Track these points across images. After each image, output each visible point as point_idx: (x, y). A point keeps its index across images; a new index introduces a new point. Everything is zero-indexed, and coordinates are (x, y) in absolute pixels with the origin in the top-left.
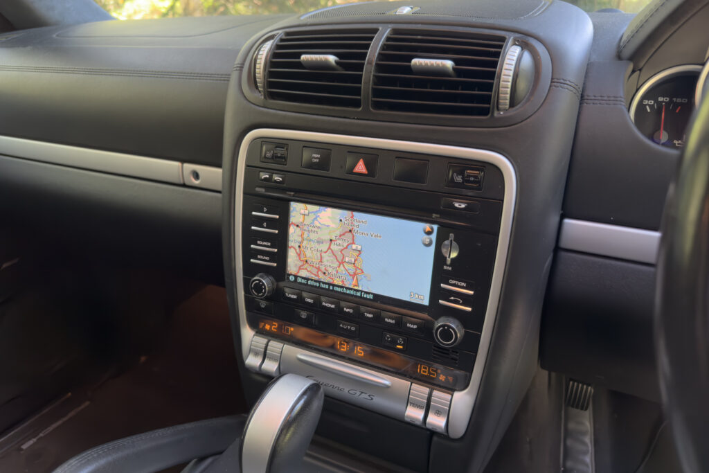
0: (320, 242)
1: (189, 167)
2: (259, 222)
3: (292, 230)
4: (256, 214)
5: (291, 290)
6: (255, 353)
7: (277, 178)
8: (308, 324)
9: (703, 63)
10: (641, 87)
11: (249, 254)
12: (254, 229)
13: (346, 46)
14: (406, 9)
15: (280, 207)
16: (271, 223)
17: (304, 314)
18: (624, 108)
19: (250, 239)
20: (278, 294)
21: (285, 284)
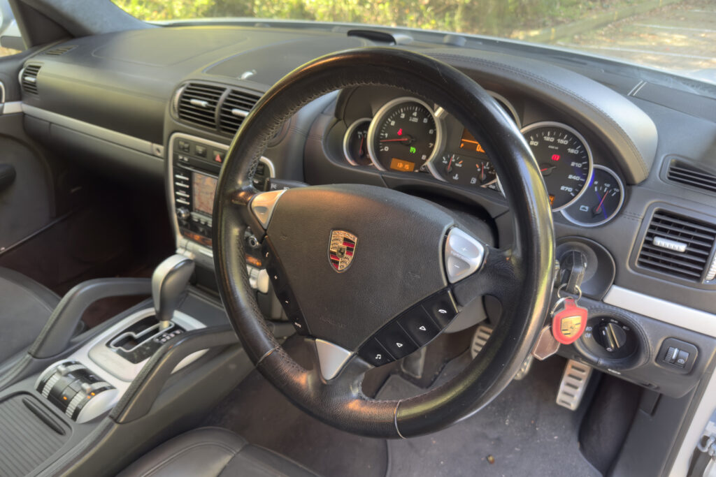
0: (207, 193)
1: (155, 146)
2: (180, 180)
3: (195, 186)
4: (178, 176)
5: (196, 216)
6: (182, 247)
7: (186, 159)
8: (203, 233)
9: (372, 118)
10: (347, 128)
11: (177, 197)
12: (178, 184)
13: (210, 97)
14: (247, 75)
15: (189, 174)
16: (185, 182)
17: (201, 229)
18: (322, 142)
19: (177, 188)
20: (189, 219)
21: (193, 213)
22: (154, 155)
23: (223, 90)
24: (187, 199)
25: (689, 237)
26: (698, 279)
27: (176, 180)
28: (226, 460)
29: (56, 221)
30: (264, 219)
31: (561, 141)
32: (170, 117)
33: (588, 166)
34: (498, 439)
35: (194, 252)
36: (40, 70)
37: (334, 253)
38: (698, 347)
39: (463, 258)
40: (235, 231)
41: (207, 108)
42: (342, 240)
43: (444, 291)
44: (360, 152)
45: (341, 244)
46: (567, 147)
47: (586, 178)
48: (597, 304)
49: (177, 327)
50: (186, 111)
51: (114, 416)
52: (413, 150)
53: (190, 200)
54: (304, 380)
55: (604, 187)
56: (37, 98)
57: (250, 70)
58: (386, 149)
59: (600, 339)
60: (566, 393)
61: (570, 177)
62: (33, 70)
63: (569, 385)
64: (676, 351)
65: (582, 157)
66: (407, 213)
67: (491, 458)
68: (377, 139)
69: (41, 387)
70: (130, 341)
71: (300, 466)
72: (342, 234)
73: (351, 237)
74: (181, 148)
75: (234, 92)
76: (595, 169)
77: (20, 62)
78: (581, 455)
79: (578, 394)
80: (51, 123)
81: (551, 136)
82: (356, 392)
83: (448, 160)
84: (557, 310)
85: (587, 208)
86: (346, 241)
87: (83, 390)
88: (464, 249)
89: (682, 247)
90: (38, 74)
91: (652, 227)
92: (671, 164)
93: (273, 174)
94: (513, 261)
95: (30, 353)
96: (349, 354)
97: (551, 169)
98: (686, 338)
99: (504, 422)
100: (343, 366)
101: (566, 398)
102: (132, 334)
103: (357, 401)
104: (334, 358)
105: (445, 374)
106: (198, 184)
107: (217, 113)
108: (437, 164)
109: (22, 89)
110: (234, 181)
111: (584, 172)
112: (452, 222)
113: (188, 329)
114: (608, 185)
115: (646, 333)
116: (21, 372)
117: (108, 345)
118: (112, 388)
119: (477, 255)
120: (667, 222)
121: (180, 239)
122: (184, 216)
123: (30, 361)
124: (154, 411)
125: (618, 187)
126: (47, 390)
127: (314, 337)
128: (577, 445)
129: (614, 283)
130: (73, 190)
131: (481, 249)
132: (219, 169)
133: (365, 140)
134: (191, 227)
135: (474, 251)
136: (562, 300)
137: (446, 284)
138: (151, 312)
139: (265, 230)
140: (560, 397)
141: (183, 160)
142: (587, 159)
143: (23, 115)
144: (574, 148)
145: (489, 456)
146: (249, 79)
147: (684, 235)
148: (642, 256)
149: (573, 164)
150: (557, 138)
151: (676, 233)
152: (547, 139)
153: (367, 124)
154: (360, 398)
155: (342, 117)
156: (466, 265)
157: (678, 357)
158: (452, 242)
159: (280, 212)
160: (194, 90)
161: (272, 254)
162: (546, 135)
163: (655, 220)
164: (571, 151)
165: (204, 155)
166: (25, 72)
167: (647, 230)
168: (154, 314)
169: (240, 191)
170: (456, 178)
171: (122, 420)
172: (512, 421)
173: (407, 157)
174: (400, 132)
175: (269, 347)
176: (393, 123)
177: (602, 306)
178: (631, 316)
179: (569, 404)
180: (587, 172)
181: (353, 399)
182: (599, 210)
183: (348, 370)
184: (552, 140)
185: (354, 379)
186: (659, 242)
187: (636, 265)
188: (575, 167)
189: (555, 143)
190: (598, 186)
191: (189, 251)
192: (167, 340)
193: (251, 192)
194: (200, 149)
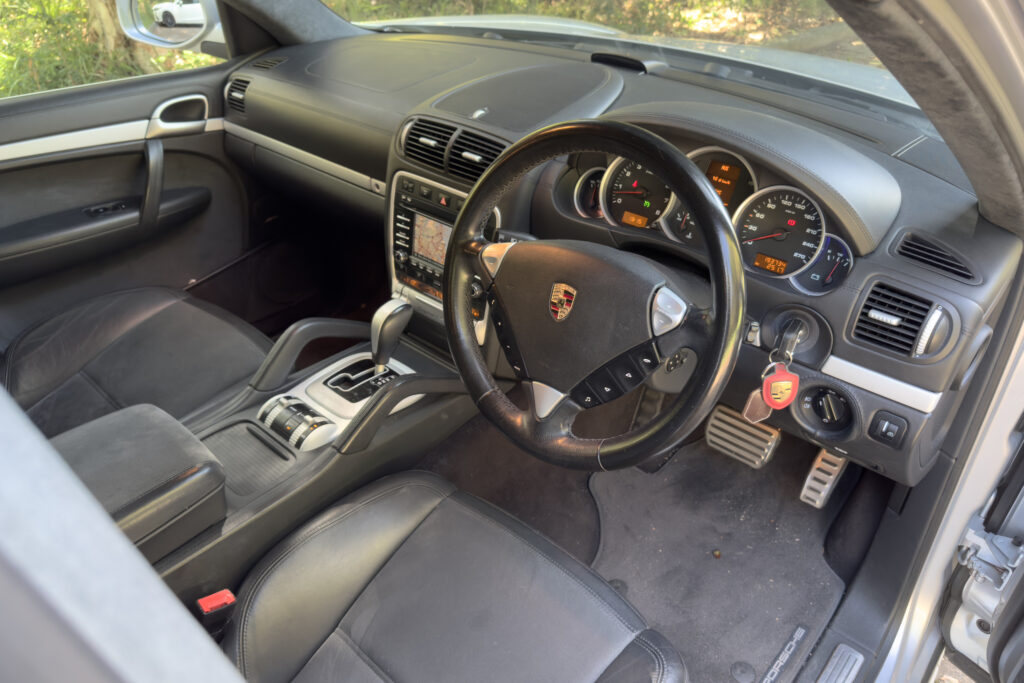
0: (428, 237)
1: (375, 181)
2: (401, 221)
3: (416, 228)
4: (399, 217)
5: (414, 261)
6: (398, 292)
7: (409, 200)
8: (420, 279)
9: (607, 168)
10: (580, 176)
11: (396, 238)
12: (398, 225)
13: (439, 136)
14: (479, 113)
15: (411, 216)
16: (406, 223)
17: (419, 274)
18: (551, 191)
19: (397, 229)
20: (408, 262)
21: (412, 257)
22: (371, 191)
23: (454, 129)
24: (407, 242)
25: (906, 312)
26: (908, 353)
27: (396, 220)
28: (436, 502)
29: (249, 253)
30: (493, 269)
31: (798, 206)
32: (395, 153)
33: (820, 233)
34: (729, 534)
35: (409, 298)
36: (249, 86)
37: (555, 304)
38: (908, 422)
39: (667, 314)
40: (464, 277)
41: (435, 148)
42: (562, 292)
43: (649, 343)
44: (591, 203)
45: (561, 296)
46: (803, 212)
47: (817, 245)
48: (814, 373)
49: (391, 372)
50: (413, 148)
51: (337, 446)
52: (647, 204)
53: (410, 242)
54: (520, 420)
55: (837, 257)
56: (243, 117)
57: (482, 108)
58: (619, 201)
59: (818, 411)
60: (811, 489)
61: (804, 243)
62: (242, 85)
63: (816, 479)
64: (887, 423)
65: (816, 225)
66: (622, 271)
67: (717, 553)
68: (610, 189)
69: (263, 417)
70: (346, 382)
71: (508, 514)
72: (563, 287)
73: (571, 290)
74: (405, 187)
75: (465, 132)
76: (827, 238)
77: (223, 75)
78: (824, 561)
79: (825, 491)
80: (256, 145)
81: (789, 200)
82: (565, 431)
83: (683, 217)
84: (768, 373)
85: (818, 277)
86: (567, 293)
87: (307, 422)
88: (669, 307)
89: (894, 321)
90: (247, 90)
91: (870, 299)
92: (906, 237)
93: (498, 225)
94: (708, 321)
95: (251, 385)
96: (562, 396)
97: (785, 234)
98: (897, 411)
99: (739, 516)
100: (555, 408)
101: (811, 494)
102: (349, 375)
103: (565, 439)
104: (548, 398)
105: (676, 460)
106: (419, 226)
107: (446, 154)
108: (671, 221)
109: (227, 105)
110: (466, 230)
111: (816, 239)
112: (663, 282)
113: (401, 374)
114: (841, 255)
115: (860, 405)
116: (243, 402)
117: (325, 383)
118: (331, 422)
119: (679, 313)
120: (885, 296)
121: (396, 284)
122: (402, 259)
123: (251, 393)
124: (371, 448)
125: (849, 257)
126: (270, 420)
127: (531, 380)
128: (822, 551)
129: (832, 354)
130: (269, 220)
131: (684, 307)
132: (455, 217)
133: (597, 189)
134: (408, 272)
135: (677, 308)
136: (773, 364)
137: (651, 336)
138: (368, 356)
139: (493, 279)
140: (805, 492)
141: (406, 200)
142: (820, 227)
143: (224, 133)
144: (811, 214)
145: (716, 550)
146: (481, 119)
147: (901, 310)
148: (858, 327)
149: (808, 231)
150: (794, 202)
151: (894, 308)
152: (785, 202)
153: (601, 174)
154: (568, 435)
155: (574, 165)
156: (669, 320)
157: (888, 430)
158: (659, 299)
159: (508, 262)
160: (423, 127)
161: (498, 302)
162: (784, 198)
163: (873, 292)
164: (808, 217)
165: (428, 196)
166: (232, 87)
167: (864, 302)
168: (371, 358)
169: (472, 241)
170: (689, 236)
171: (344, 451)
172: (748, 517)
173: (639, 211)
174: (634, 184)
175: (489, 388)
176: (628, 174)
177: (819, 375)
178: (846, 387)
179: (814, 501)
180: (819, 239)
181: (562, 436)
182: (829, 279)
183: (560, 409)
184: (790, 204)
185: (565, 420)
186: (874, 314)
187: (853, 336)
188: (810, 234)
189: (792, 208)
190: (831, 255)
191: (405, 296)
192: (383, 384)
193: (482, 243)
194: (425, 191)
